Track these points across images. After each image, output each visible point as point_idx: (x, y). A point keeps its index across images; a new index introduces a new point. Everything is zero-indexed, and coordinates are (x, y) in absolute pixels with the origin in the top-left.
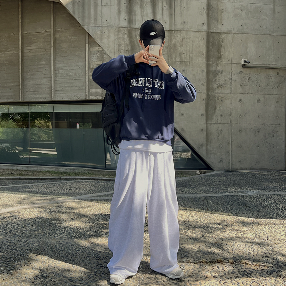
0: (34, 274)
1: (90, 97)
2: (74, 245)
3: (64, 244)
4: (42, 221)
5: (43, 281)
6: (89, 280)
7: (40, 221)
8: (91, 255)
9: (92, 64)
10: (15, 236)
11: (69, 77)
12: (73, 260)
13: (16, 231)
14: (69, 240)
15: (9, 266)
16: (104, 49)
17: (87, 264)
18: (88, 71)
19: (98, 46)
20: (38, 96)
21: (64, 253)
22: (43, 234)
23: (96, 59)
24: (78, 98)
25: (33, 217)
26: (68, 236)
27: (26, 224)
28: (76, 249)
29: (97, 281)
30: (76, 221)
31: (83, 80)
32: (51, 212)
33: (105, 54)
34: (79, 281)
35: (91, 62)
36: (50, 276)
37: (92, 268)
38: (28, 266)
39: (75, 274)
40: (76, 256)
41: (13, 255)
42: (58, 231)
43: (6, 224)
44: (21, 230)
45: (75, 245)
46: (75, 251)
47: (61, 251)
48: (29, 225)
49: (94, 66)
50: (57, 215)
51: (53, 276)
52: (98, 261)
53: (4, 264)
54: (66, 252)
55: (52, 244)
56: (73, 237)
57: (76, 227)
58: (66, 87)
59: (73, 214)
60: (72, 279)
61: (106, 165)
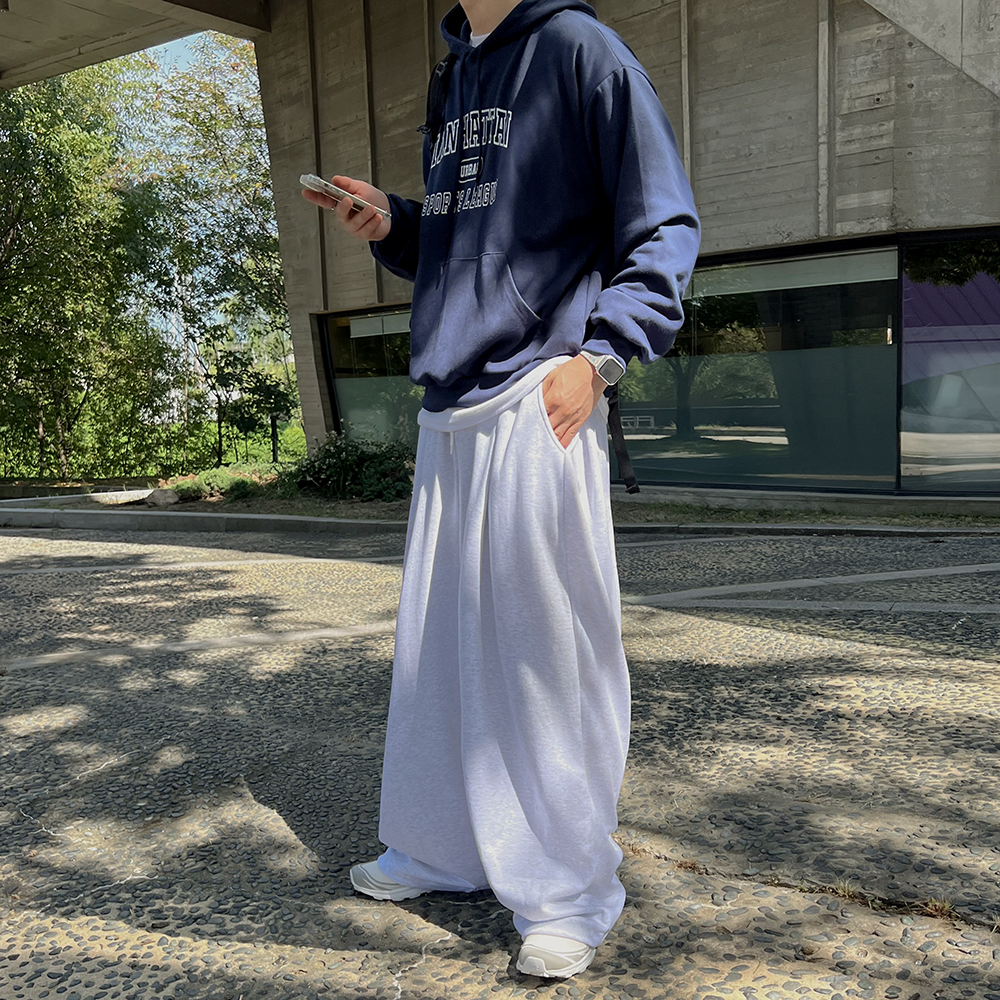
9: (847, 94)
11: (745, 163)
18: (829, 125)
19: (876, 18)
23: (866, 74)
24: (785, 235)
31: (805, 165)
35: (844, 90)
49: (858, 102)
61: (902, 479)
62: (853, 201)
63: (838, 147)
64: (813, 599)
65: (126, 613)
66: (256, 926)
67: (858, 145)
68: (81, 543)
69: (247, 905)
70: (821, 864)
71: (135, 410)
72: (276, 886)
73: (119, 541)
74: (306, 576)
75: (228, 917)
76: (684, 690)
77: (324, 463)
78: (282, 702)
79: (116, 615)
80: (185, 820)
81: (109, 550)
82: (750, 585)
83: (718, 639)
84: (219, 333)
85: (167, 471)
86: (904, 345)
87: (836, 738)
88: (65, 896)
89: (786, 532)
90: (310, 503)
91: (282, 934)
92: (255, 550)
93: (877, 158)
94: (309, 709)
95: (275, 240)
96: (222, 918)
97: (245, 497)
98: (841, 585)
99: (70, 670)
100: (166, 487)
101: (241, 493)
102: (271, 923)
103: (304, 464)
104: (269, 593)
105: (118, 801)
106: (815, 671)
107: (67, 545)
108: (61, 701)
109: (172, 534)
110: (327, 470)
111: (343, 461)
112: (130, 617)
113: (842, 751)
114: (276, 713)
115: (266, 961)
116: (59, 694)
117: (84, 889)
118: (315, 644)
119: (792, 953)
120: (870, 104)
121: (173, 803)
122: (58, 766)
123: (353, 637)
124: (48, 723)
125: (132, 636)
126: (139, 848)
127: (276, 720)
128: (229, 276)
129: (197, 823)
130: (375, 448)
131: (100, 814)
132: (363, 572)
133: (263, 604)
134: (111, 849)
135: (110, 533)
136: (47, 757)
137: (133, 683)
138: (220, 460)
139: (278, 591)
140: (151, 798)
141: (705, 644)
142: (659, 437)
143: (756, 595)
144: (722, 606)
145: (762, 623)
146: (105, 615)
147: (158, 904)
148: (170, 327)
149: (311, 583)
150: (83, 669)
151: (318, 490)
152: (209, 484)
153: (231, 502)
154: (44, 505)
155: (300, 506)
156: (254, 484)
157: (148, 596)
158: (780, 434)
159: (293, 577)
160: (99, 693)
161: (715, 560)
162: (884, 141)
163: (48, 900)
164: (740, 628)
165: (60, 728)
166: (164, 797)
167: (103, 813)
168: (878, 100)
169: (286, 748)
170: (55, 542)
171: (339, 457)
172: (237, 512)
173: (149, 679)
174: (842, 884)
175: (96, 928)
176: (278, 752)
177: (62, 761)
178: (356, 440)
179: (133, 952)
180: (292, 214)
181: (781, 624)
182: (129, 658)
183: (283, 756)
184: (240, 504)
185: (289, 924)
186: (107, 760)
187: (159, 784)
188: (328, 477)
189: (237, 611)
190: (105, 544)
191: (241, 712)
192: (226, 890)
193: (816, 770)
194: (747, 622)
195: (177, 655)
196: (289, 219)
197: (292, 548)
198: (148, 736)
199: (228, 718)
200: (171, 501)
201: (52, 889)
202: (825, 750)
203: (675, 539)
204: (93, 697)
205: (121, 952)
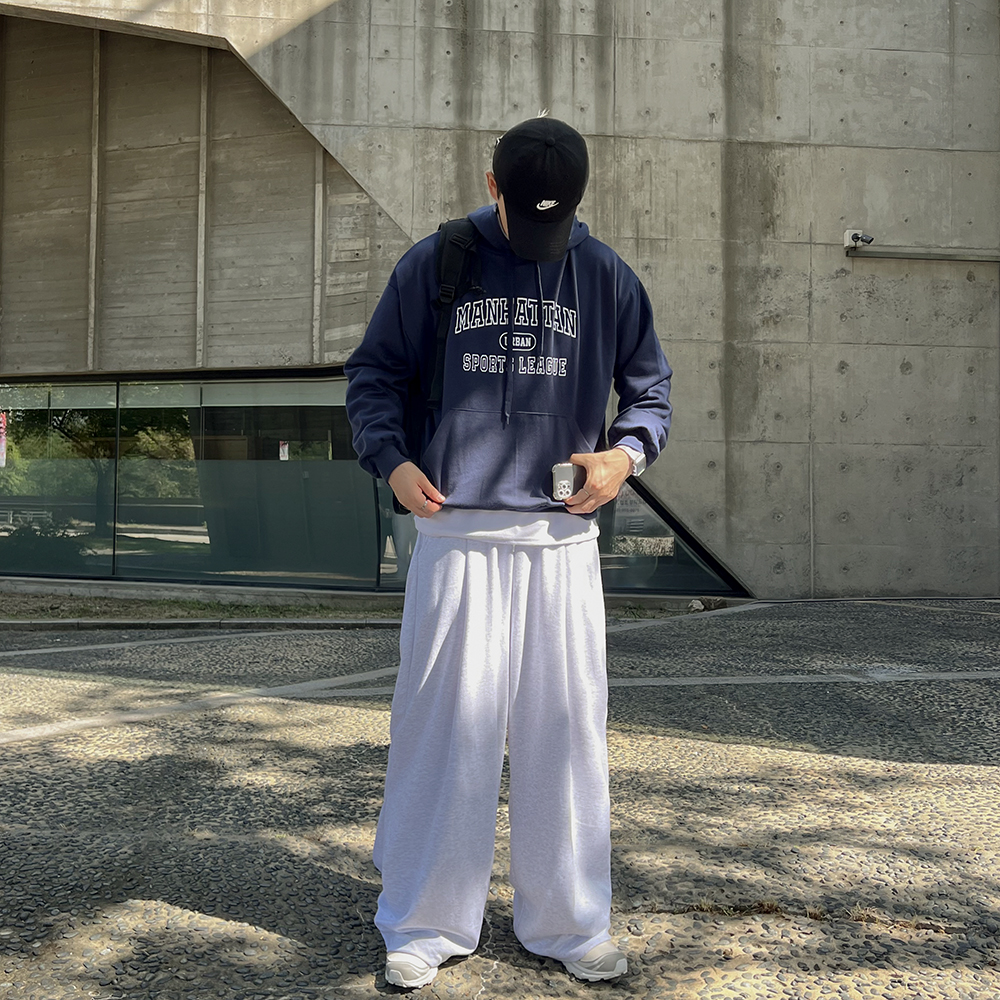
0: (115, 953)
1: (326, 354)
2: (257, 852)
3: (223, 849)
4: (152, 769)
5: (147, 979)
6: (313, 974)
7: (142, 769)
8: (320, 886)
9: (335, 248)
10: (55, 820)
11: (255, 292)
12: (255, 903)
13: (57, 803)
14: (241, 832)
15: (28, 924)
16: (378, 200)
17: (308, 917)
18: (322, 270)
19: (355, 188)
20: (149, 354)
21: (224, 878)
22: (151, 814)
23: (349, 232)
24: (287, 358)
25: (119, 756)
26: (238, 820)
27: (95, 779)
28: (266, 863)
29: (339, 976)
30: (269, 769)
31: (305, 300)
32: (183, 740)
33: (380, 214)
34: (275, 978)
35: (333, 242)
36: (173, 961)
37: (325, 931)
38: (95, 926)
39: (264, 953)
40: (269, 887)
41: (46, 888)
42: (204, 805)
43: (26, 780)
44: (77, 802)
45: (261, 851)
46: (262, 870)
47: (213, 871)
48: (103, 783)
49: (343, 254)
50: (203, 751)
51: (185, 960)
52: (345, 908)
53: (11, 917)
54: (230, 876)
55: (182, 849)
56: (256, 821)
57: (269, 789)
58: (245, 322)
59: (258, 745)
60: (249, 971)
61: (381, 577)
62: (336, 334)
63: (327, 288)
93: (355, 299)
120: (352, 257)
162: (361, 287)
168: (357, 254)
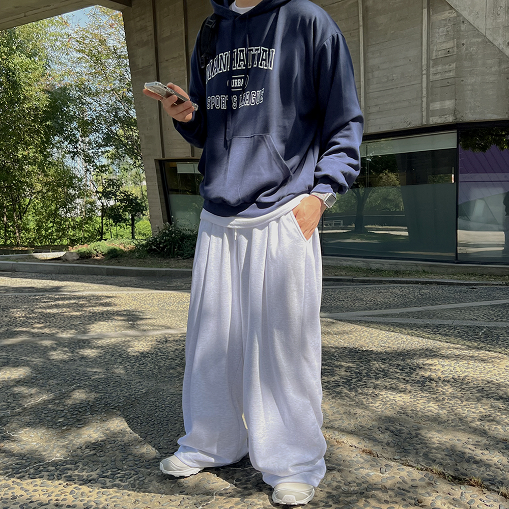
1: (431, 119)
9: (435, 48)
16: (462, 13)
18: (427, 65)
23: (444, 37)
49: (440, 53)
58: (385, 103)
61: (458, 255)
62: (437, 106)
63: (431, 76)
64: (419, 318)
65: (53, 318)
66: (123, 484)
67: (440, 76)
68: (27, 280)
69: (119, 473)
70: (426, 455)
71: (57, 209)
72: (137, 463)
73: (48, 279)
74: (157, 300)
75: (108, 480)
76: (353, 362)
77: (163, 239)
78: (143, 368)
79: (46, 318)
80: (85, 428)
81: (43, 284)
82: (389, 310)
83: (372, 337)
84: (104, 169)
85: (73, 242)
86: (459, 183)
87: (431, 391)
88: (19, 469)
89: (407, 282)
90: (155, 261)
91: (138, 488)
92: (126, 286)
93: (448, 82)
94: (155, 371)
95: (134, 120)
96: (104, 480)
97: (116, 257)
98: (431, 310)
99: (22, 348)
100: (72, 251)
101: (113, 255)
102: (132, 482)
103: (151, 240)
104: (138, 309)
105: (47, 419)
106: (420, 356)
107: (20, 281)
108: (16, 364)
109: (76, 276)
110: (164, 242)
111: (173, 238)
112: (55, 320)
113: (433, 398)
114: (139, 373)
115: (128, 502)
116: (16, 360)
117: (29, 465)
118: (162, 337)
119: (413, 502)
120: (445, 54)
121: (78, 420)
122: (15, 399)
123: (181, 334)
124: (9, 376)
125: (57, 330)
126: (59, 443)
127: (139, 377)
128: (109, 139)
129: (92, 430)
130: (190, 232)
131: (38, 425)
132: (186, 298)
133: (134, 315)
134: (44, 444)
135: (43, 275)
136: (9, 394)
137: (57, 355)
138: (102, 237)
139: (143, 308)
140: (66, 417)
141: (364, 339)
142: (345, 231)
143: (392, 315)
144: (375, 321)
145: (394, 330)
146: (41, 319)
147: (70, 473)
148: (77, 166)
149: (160, 304)
150: (28, 348)
151: (159, 253)
152: (95, 250)
153: (108, 260)
154: (7, 259)
155: (150, 262)
156: (121, 250)
157: (65, 309)
158: (405, 230)
159: (150, 301)
160: (37, 361)
161: (373, 296)
162: (451, 74)
163: (10, 470)
164: (383, 332)
165: (16, 379)
166: (73, 417)
167: (40, 424)
168: (449, 51)
169: (144, 391)
170: (13, 279)
171: (171, 236)
172: (112, 265)
173: (67, 354)
174: (435, 467)
175: (36, 485)
176: (140, 393)
177: (17, 396)
178: (180, 228)
179: (56, 498)
180: (144, 106)
181: (404, 331)
182: (56, 342)
183: (143, 395)
184: (113, 261)
185: (142, 483)
186: (42, 397)
187: (70, 410)
188: (165, 247)
189: (119, 318)
190: (41, 280)
191: (122, 372)
192: (106, 465)
193: (422, 407)
194: (387, 329)
195: (84, 341)
196: (142, 108)
197: (148, 285)
198: (65, 384)
199: (115, 375)
200: (75, 258)
201: (12, 465)
202: (426, 397)
203: (350, 285)
204: (34, 363)
205: (50, 498)
